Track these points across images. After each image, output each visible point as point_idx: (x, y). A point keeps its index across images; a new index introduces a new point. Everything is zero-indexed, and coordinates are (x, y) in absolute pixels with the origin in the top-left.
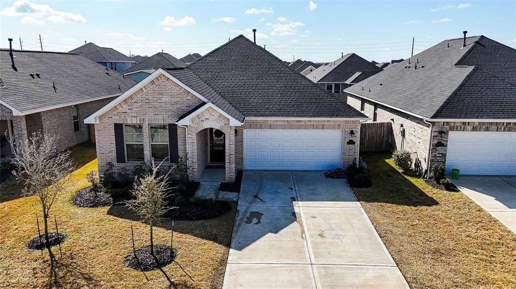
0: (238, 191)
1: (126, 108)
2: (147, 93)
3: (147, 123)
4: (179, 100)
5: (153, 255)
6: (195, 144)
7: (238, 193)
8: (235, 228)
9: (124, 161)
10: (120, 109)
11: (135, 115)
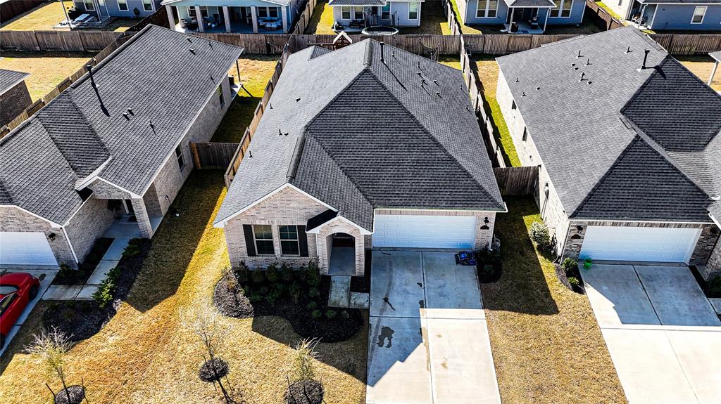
0: (368, 291)
1: (254, 212)
2: (275, 200)
3: (276, 224)
4: (307, 205)
5: (306, 395)
6: (325, 245)
7: (368, 294)
8: (369, 354)
9: (255, 255)
10: (248, 213)
11: (263, 217)
